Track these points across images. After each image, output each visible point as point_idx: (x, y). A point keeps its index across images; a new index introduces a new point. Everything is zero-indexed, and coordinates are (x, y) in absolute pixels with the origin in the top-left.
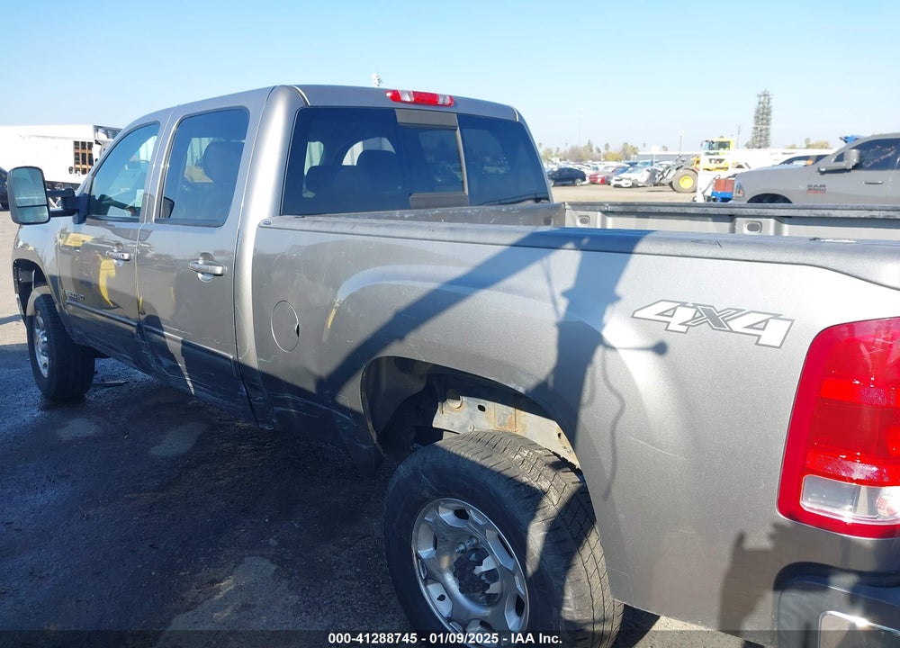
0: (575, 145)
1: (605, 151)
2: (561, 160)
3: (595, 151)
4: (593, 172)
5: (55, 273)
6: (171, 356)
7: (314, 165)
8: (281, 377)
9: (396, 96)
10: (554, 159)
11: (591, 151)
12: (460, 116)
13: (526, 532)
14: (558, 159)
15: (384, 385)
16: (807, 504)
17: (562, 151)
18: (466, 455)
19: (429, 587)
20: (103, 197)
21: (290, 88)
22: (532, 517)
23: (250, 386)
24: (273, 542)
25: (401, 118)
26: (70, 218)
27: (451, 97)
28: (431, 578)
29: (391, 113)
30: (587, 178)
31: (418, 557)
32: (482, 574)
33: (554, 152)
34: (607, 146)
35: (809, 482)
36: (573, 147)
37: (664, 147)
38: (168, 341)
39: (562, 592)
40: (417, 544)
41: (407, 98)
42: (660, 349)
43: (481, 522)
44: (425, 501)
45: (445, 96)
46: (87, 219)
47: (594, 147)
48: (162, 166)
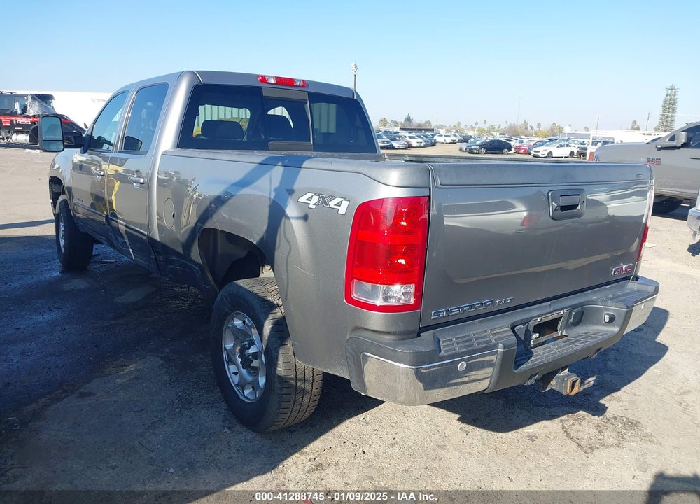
0: (513, 123)
1: (537, 129)
2: (501, 134)
3: (529, 128)
4: (518, 144)
5: (70, 185)
6: (121, 235)
7: (207, 119)
8: (169, 245)
9: (264, 79)
10: (495, 134)
11: (527, 128)
12: (310, 94)
13: (263, 326)
14: (498, 134)
15: (220, 251)
16: (355, 296)
17: (502, 127)
18: (244, 286)
19: (230, 367)
20: (100, 137)
21: (193, 73)
22: (267, 318)
23: (156, 252)
24: (167, 350)
25: (265, 93)
26: (79, 150)
27: (304, 81)
28: (231, 362)
29: (259, 90)
30: (513, 149)
31: (225, 349)
32: (250, 354)
33: (497, 127)
34: (539, 125)
35: (356, 284)
36: (511, 124)
37: (586, 128)
38: (120, 225)
39: (277, 360)
40: (225, 341)
41: (273, 81)
42: (305, 218)
43: (250, 325)
44: (227, 314)
45: (300, 81)
46: (89, 151)
47: (529, 125)
48: (126, 115)
